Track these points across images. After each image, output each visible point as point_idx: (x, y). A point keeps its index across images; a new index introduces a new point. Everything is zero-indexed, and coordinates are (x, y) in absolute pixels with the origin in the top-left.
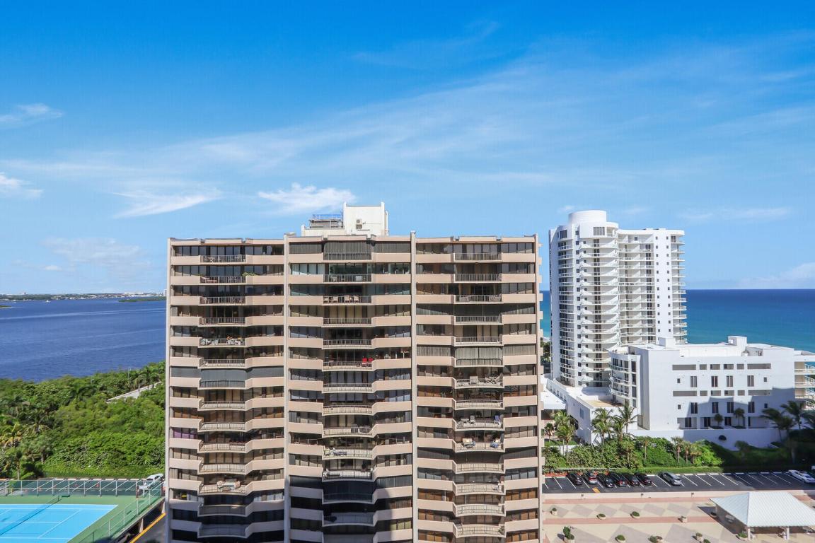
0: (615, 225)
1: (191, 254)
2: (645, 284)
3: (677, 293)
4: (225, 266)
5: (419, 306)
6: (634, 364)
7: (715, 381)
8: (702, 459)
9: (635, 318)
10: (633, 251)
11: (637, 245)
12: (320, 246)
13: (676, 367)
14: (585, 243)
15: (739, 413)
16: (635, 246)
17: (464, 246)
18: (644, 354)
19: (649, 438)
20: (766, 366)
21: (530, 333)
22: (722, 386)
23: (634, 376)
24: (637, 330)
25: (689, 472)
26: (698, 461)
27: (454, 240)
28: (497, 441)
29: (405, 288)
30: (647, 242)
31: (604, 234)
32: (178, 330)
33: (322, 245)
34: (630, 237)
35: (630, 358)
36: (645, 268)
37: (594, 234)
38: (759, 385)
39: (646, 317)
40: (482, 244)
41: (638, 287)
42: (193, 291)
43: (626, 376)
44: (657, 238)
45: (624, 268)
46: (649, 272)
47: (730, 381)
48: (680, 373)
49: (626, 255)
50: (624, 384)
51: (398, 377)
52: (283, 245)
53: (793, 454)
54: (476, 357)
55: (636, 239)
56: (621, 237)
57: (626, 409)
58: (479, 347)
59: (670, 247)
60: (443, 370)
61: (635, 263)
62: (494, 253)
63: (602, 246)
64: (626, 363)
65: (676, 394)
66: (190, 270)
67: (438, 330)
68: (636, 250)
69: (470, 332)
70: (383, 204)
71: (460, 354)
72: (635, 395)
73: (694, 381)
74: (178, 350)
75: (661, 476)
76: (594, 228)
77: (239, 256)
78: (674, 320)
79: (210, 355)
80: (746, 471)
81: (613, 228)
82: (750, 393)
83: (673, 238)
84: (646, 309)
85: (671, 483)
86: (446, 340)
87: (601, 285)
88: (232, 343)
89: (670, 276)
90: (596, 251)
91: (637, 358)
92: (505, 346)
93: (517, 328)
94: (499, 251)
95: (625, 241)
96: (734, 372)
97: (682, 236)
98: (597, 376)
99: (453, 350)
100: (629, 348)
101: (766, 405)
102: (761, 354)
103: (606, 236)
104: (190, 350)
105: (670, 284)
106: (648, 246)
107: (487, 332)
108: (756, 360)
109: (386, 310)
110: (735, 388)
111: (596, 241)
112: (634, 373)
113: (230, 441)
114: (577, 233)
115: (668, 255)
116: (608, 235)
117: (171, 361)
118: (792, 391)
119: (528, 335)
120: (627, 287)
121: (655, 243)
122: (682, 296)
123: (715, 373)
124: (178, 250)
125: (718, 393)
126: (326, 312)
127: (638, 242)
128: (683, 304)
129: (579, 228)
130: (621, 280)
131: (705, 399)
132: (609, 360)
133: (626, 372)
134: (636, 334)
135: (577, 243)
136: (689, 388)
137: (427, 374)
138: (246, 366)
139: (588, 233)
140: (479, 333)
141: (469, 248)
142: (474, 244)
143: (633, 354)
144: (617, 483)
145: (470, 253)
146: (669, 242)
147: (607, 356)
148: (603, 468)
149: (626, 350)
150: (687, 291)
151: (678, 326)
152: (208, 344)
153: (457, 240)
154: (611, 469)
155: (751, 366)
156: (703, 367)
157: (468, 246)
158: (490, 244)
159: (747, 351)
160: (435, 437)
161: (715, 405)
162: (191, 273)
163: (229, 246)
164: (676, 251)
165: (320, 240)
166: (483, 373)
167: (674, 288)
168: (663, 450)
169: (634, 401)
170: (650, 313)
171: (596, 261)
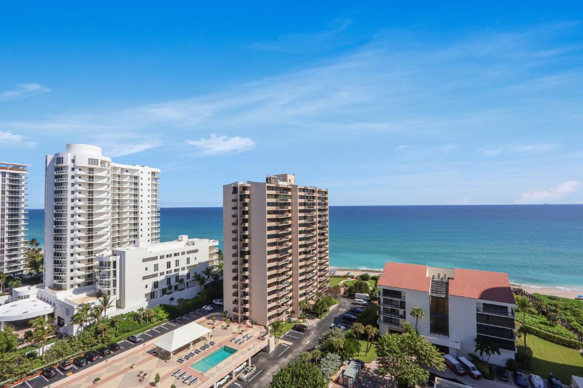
0: (108, 159)
2: (132, 204)
3: (154, 210)
6: (115, 263)
7: (169, 265)
8: (157, 317)
9: (124, 228)
10: (124, 180)
11: (127, 176)
13: (144, 260)
14: (80, 170)
15: (181, 281)
16: (126, 176)
18: (122, 254)
20: (196, 251)
22: (173, 267)
23: (115, 272)
24: (125, 237)
25: (149, 329)
26: (154, 319)
30: (135, 174)
31: (97, 165)
34: (122, 169)
35: (112, 259)
36: (133, 192)
37: (89, 164)
38: (193, 263)
39: (133, 227)
41: (127, 206)
43: (109, 273)
44: (142, 172)
45: (117, 192)
46: (135, 195)
47: (177, 263)
48: (147, 264)
49: (119, 183)
50: (107, 279)
53: (205, 297)
55: (127, 171)
56: (115, 169)
57: (105, 298)
59: (150, 179)
61: (126, 189)
63: (96, 174)
64: (109, 263)
65: (144, 278)
68: (127, 179)
72: (115, 285)
73: (156, 267)
75: (128, 339)
76: (89, 159)
78: (152, 228)
80: (181, 315)
81: (107, 162)
82: (188, 267)
83: (153, 173)
84: (133, 222)
85: (134, 342)
87: (94, 204)
89: (150, 199)
90: (91, 178)
91: (118, 258)
95: (118, 172)
96: (180, 258)
97: (158, 173)
98: (89, 276)
100: (113, 251)
101: (195, 273)
102: (193, 244)
103: (99, 166)
105: (150, 204)
106: (136, 178)
108: (192, 248)
110: (180, 267)
111: (91, 170)
112: (114, 270)
114: (73, 161)
115: (149, 185)
116: (101, 166)
118: (207, 262)
120: (118, 204)
121: (141, 176)
122: (158, 212)
123: (169, 259)
125: (171, 272)
127: (128, 174)
128: (158, 217)
129: (75, 157)
130: (114, 201)
131: (163, 277)
132: (97, 263)
133: (108, 270)
134: (125, 240)
135: (73, 169)
136: (153, 273)
139: (83, 162)
143: (115, 255)
144: (91, 360)
146: (150, 176)
147: (96, 259)
148: (81, 351)
149: (110, 253)
150: (161, 209)
151: (154, 231)
154: (87, 350)
155: (189, 252)
156: (162, 257)
159: (187, 244)
161: (168, 280)
164: (154, 182)
167: (152, 206)
168: (131, 319)
169: (115, 290)
170: (135, 224)
171: (91, 185)
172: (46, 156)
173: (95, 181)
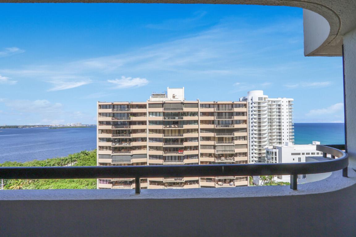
0: (267, 96)
1: (106, 108)
2: (278, 121)
3: (291, 124)
4: (121, 113)
5: (201, 129)
6: (276, 153)
9: (274, 134)
10: (273, 107)
11: (275, 104)
12: (162, 105)
13: (293, 154)
14: (255, 104)
17: (218, 105)
18: (280, 149)
19: (283, 183)
21: (245, 140)
23: (276, 158)
24: (274, 139)
27: (215, 102)
28: (232, 183)
29: (196, 122)
30: (279, 103)
31: (262, 100)
32: (102, 139)
33: (163, 104)
34: (272, 101)
35: (274, 150)
36: (278, 114)
37: (259, 100)
39: (278, 134)
40: (225, 104)
41: (275, 122)
42: (108, 123)
43: (273, 158)
44: (283, 102)
45: (269, 114)
46: (279, 116)
48: (294, 156)
49: (270, 109)
51: (193, 158)
52: (146, 104)
54: (224, 150)
55: (274, 102)
56: (269, 101)
58: (225, 145)
59: (288, 105)
60: (210, 155)
61: (274, 112)
62: (230, 108)
63: (262, 105)
64: (273, 152)
66: (106, 115)
67: (208, 139)
68: (275, 107)
69: (221, 140)
70: (183, 88)
71: (218, 148)
73: (300, 159)
74: (101, 148)
76: (259, 98)
77: (127, 109)
78: (289, 135)
79: (115, 149)
81: (266, 98)
83: (289, 102)
84: (278, 131)
86: (212, 143)
87: (261, 121)
88: (124, 145)
89: (288, 117)
90: (259, 107)
91: (277, 151)
92: (236, 145)
93: (239, 138)
94: (232, 107)
95: (270, 103)
97: (292, 101)
98: (259, 158)
99: (215, 147)
100: (274, 146)
103: (263, 101)
104: (106, 148)
105: (288, 121)
106: (279, 105)
107: (227, 140)
109: (188, 131)
111: (259, 103)
112: (276, 156)
113: (124, 185)
114: (252, 100)
115: (287, 109)
116: (264, 101)
117: (99, 152)
119: (244, 141)
120: (271, 121)
121: (282, 104)
122: (293, 125)
124: (101, 107)
126: (163, 132)
127: (275, 103)
128: (293, 129)
129: (252, 98)
130: (268, 119)
132: (265, 151)
133: (272, 156)
134: (274, 141)
135: (252, 104)
137: (203, 156)
138: (131, 154)
139: (256, 100)
140: (224, 140)
141: (220, 106)
142: (222, 104)
145: (220, 108)
146: (287, 104)
147: (264, 150)
149: (272, 147)
150: (294, 124)
151: (291, 137)
152: (115, 145)
153: (217, 103)
156: (303, 154)
157: (220, 105)
158: (229, 104)
160: (207, 182)
162: (106, 116)
163: (123, 105)
164: (290, 107)
165: (161, 102)
166: (226, 156)
167: (289, 122)
170: (280, 132)
171: (259, 111)
172: (240, 99)
173: (261, 109)
